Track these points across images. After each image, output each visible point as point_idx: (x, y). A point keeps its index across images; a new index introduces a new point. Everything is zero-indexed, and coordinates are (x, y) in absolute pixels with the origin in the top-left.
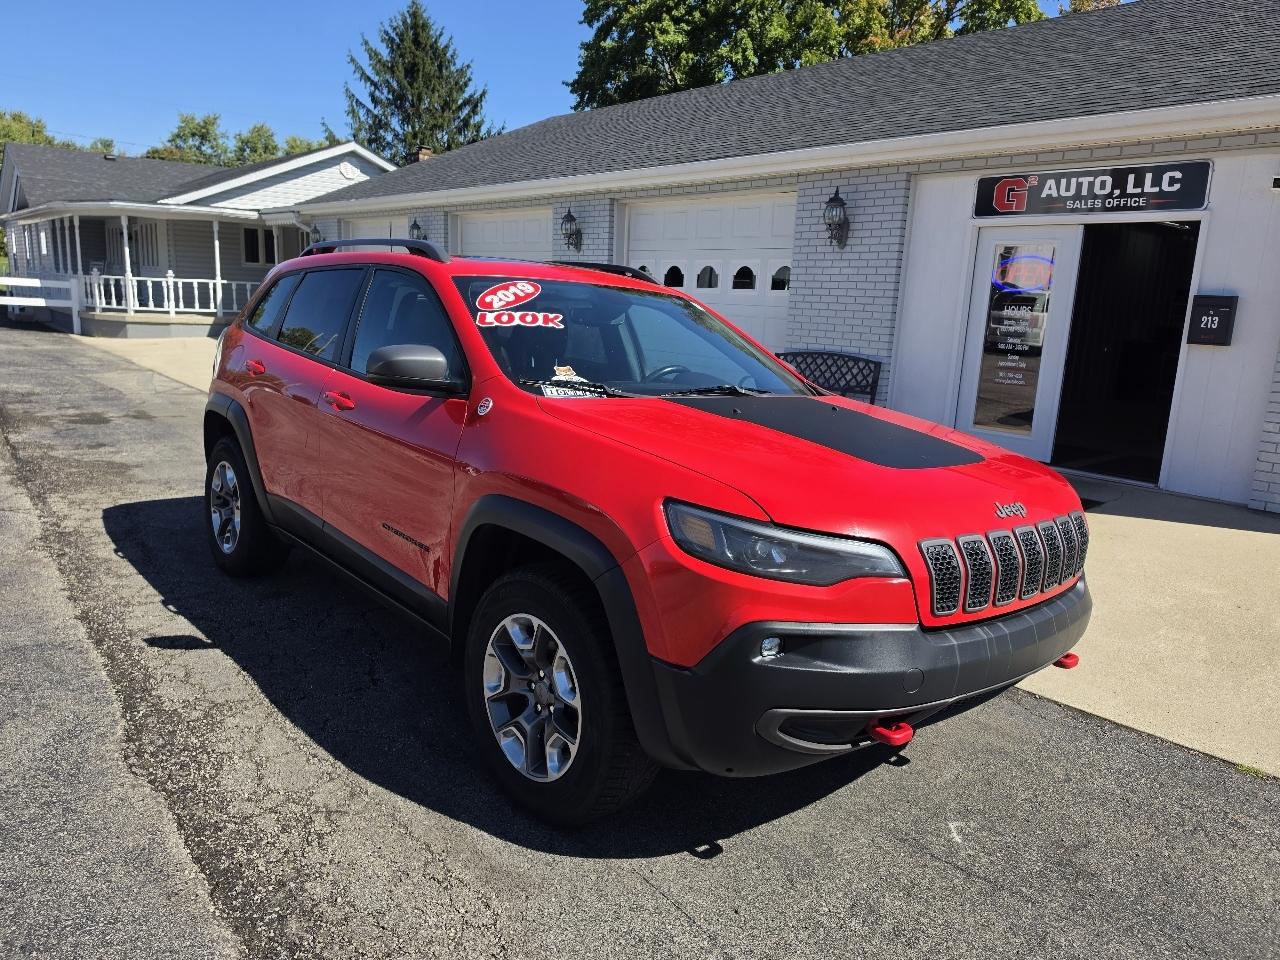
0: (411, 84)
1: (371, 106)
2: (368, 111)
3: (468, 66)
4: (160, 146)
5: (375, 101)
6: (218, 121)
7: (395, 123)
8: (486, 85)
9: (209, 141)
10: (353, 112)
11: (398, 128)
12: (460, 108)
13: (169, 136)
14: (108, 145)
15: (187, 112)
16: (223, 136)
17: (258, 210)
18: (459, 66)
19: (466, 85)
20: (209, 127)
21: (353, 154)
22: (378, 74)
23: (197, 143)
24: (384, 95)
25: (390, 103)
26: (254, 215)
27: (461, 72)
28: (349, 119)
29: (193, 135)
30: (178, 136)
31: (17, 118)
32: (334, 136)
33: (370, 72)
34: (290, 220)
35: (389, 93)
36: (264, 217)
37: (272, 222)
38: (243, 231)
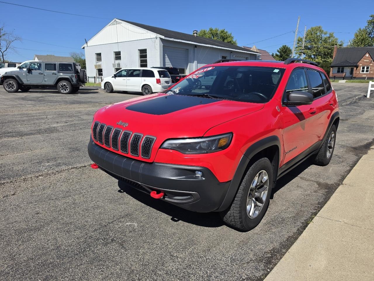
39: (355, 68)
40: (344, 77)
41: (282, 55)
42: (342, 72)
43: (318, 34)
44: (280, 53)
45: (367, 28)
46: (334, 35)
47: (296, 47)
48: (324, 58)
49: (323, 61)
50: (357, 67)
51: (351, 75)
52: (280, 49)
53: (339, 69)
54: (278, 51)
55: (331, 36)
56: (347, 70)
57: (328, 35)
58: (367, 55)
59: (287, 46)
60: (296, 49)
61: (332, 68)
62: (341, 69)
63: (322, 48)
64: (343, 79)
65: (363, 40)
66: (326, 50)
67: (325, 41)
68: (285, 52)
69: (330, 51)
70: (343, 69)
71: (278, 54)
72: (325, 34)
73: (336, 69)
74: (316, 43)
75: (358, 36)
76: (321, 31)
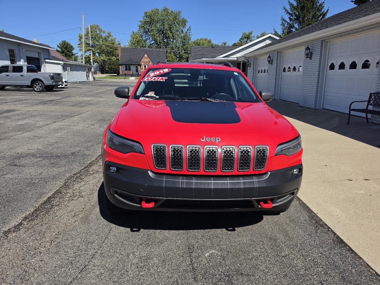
0: (302, 13)
1: (289, 21)
2: (288, 23)
3: (323, 3)
4: (236, 42)
5: (290, 19)
6: (252, 33)
7: (296, 26)
8: (329, 8)
9: (249, 39)
10: (283, 24)
11: (297, 27)
12: (318, 17)
13: (239, 39)
14: (225, 44)
15: (244, 32)
16: (254, 37)
17: (237, 57)
18: (320, 3)
19: (322, 9)
20: (250, 35)
21: (270, 37)
22: (292, 11)
23: (246, 40)
24: (293, 17)
25: (295, 19)
26: (236, 59)
27: (321, 5)
28: (282, 27)
29: (245, 38)
30: (241, 39)
31: (206, 40)
32: (277, 32)
33: (289, 11)
34: (243, 59)
35: (295, 16)
36: (238, 59)
37: (240, 60)
38: (236, 63)
39: (139, 66)
40: (132, 75)
41: (64, 51)
42: (130, 69)
43: (98, 32)
44: (61, 48)
45: (139, 31)
46: (112, 34)
47: (78, 44)
48: (108, 56)
49: (108, 59)
50: (140, 65)
51: (137, 73)
52: (60, 44)
53: (126, 67)
54: (58, 47)
55: (109, 35)
56: (133, 68)
57: (106, 34)
58: (146, 56)
59: (67, 41)
60: (79, 46)
61: (120, 66)
62: (128, 68)
63: (104, 46)
64: (132, 77)
65: (138, 41)
66: (108, 48)
67: (105, 39)
68: (66, 48)
69: (112, 49)
70: (129, 67)
71: (59, 49)
72: (104, 32)
73: (124, 67)
74: (98, 41)
75: (133, 38)
76: (100, 30)
